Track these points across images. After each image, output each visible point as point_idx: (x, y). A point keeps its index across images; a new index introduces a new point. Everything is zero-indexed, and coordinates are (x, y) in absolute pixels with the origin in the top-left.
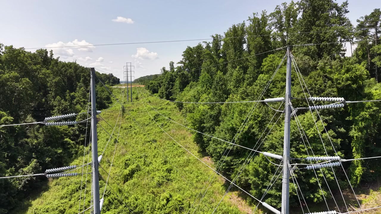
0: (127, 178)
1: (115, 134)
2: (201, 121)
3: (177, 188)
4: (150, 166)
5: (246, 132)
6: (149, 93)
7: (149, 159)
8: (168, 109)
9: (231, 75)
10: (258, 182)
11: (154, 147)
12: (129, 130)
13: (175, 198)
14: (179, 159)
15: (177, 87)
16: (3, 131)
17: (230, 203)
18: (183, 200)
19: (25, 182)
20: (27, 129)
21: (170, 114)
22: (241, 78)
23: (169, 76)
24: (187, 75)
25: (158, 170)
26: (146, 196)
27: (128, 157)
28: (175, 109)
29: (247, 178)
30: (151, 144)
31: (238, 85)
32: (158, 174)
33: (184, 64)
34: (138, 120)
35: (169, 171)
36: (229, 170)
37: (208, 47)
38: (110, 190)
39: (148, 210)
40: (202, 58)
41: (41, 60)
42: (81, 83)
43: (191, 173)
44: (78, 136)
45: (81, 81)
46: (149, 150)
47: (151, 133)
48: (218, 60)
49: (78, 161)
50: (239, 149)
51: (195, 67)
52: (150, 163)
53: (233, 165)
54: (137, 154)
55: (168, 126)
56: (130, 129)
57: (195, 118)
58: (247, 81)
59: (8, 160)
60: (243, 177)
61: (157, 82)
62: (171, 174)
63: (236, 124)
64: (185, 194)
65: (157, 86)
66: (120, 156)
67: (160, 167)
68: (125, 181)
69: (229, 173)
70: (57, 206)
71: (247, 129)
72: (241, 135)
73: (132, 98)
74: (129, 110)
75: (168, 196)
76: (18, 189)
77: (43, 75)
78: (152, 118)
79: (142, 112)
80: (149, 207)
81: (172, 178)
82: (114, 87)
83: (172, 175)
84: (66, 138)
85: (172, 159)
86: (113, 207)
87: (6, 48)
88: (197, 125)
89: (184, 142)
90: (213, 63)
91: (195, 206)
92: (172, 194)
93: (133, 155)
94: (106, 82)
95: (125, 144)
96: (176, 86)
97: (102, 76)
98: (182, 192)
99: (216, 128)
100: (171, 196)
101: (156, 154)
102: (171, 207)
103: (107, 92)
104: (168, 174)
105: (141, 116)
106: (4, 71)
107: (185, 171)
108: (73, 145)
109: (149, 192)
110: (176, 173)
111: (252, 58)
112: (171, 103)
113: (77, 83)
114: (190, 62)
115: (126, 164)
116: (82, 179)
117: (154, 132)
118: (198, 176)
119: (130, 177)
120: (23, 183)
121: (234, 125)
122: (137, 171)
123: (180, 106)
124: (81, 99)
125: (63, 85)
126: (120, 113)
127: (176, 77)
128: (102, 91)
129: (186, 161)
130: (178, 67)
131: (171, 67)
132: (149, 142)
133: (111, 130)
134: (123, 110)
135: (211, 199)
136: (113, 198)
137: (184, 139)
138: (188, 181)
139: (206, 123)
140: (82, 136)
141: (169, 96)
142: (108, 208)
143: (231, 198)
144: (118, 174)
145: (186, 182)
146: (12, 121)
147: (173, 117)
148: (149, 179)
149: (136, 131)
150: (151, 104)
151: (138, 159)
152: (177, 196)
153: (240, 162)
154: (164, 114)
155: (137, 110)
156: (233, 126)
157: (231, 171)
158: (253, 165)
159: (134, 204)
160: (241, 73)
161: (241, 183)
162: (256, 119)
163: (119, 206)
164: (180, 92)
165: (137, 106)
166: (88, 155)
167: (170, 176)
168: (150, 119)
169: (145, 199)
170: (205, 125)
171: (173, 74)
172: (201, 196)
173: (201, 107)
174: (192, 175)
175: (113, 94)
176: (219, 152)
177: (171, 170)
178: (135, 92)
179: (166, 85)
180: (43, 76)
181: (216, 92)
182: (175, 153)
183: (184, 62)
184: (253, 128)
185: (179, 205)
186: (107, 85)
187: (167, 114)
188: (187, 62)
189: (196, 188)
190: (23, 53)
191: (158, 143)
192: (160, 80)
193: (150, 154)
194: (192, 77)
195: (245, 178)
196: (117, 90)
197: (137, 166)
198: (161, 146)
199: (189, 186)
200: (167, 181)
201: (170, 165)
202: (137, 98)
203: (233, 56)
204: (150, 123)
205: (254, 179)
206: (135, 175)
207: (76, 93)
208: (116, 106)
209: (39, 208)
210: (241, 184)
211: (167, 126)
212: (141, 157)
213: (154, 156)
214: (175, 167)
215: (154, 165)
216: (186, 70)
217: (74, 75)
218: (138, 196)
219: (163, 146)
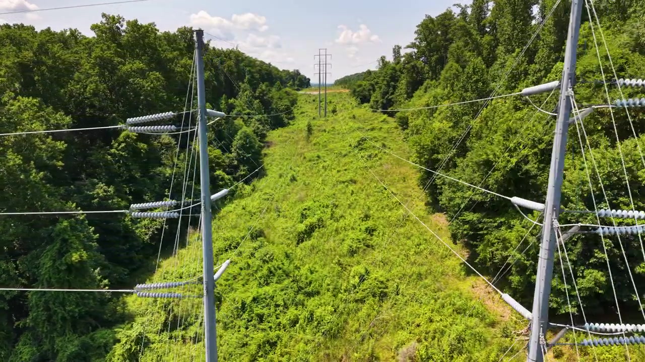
0: (301, 238)
1: (293, 168)
2: (432, 149)
3: (380, 260)
4: (341, 220)
5: (511, 169)
6: (354, 103)
7: (340, 210)
8: (383, 130)
9: (503, 66)
10: (526, 262)
11: (351, 192)
12: (316, 162)
13: (373, 276)
14: (389, 214)
15: (402, 91)
16: (123, 153)
17: (472, 294)
18: (388, 280)
19: (153, 232)
20: (163, 154)
21: (385, 138)
22: (521, 71)
23: (389, 72)
24: (422, 68)
25: (353, 228)
26: (327, 268)
27: (309, 203)
28: (395, 130)
29: (505, 254)
30: (347, 186)
31: (513, 84)
32: (352, 236)
33: (418, 47)
34: (331, 146)
35: (370, 231)
36: (474, 237)
37: (464, 13)
38: (272, 254)
39: (328, 290)
40: (450, 35)
41: (184, 46)
42: (246, 84)
43: (409, 238)
44: (236, 168)
45: (245, 80)
46: (343, 195)
47: (349, 169)
48: (481, 37)
49: (233, 206)
50: (497, 201)
51: (437, 54)
52: (342, 216)
53: (481, 229)
54: (322, 201)
55: (380, 159)
56: (317, 160)
57: (422, 144)
58: (533, 76)
59: (130, 197)
60: (499, 252)
61: (370, 82)
62: (374, 236)
63: (495, 155)
64: (393, 272)
65: (369, 90)
66: (295, 202)
67: (357, 224)
68: (299, 241)
69: (475, 243)
70: (194, 270)
71: (514, 164)
72: (502, 175)
73: (327, 110)
74: (319, 131)
75: (363, 271)
76: (144, 242)
77: (182, 67)
78: (354, 143)
79: (339, 134)
80: (331, 287)
81: (375, 243)
82: (301, 92)
83: (375, 238)
84: (220, 169)
85: (378, 213)
86: (275, 280)
87: (128, 23)
88: (426, 156)
89: (402, 186)
90: (470, 45)
91: (407, 292)
92: (370, 268)
93: (315, 202)
94: (288, 85)
95: (307, 183)
96: (401, 89)
97: (283, 75)
98: (388, 268)
99: (458, 161)
100: (367, 272)
101: (352, 203)
102: (367, 289)
103: (286, 100)
104: (369, 237)
105: (336, 140)
106: (125, 61)
107: (398, 235)
108: (228, 181)
109: (334, 262)
110: (383, 235)
111: (546, 31)
112: (390, 119)
113: (240, 84)
114: (429, 44)
115: (302, 214)
116: (235, 234)
117: (355, 167)
118: (420, 244)
119: (308, 236)
120: (150, 233)
121: (491, 156)
122: (319, 228)
123: (404, 123)
124: (244, 110)
125: (214, 86)
126: (304, 134)
127: (402, 73)
128: (280, 98)
129: (402, 217)
130: (406, 54)
131: (395, 55)
132: (344, 182)
133: (288, 161)
134: (310, 130)
135: (438, 285)
136: (276, 266)
137: (404, 181)
138: (402, 250)
139: (442, 153)
140: (242, 168)
141: (387, 106)
142: (267, 281)
143: (475, 286)
144: (289, 229)
145: (397, 253)
146: (135, 138)
147: (390, 144)
148: (337, 242)
149: (325, 164)
150: (355, 120)
151: (322, 209)
152: (378, 274)
153: (496, 224)
154: (375, 138)
155: (332, 131)
156: (489, 158)
157: (478, 240)
158: (518, 231)
159: (306, 278)
160: (523, 62)
161: (495, 261)
162: (536, 147)
163: (284, 279)
164: (406, 99)
165: (332, 123)
166: (249, 199)
167: (371, 240)
168: (350, 145)
169: (325, 273)
170: (440, 156)
171: (397, 67)
172: (420, 276)
173: (437, 125)
174: (409, 242)
175: (298, 104)
176: (459, 205)
177: (373, 230)
178: (332, 101)
179: (383, 86)
180: (182, 69)
181: (464, 94)
182: (385, 203)
183: (418, 46)
184: (527, 163)
185: (380, 288)
186: (287, 89)
187: (380, 139)
188: (424, 44)
189: (414, 263)
190: (152, 32)
191: (359, 185)
192: (375, 78)
193: (342, 202)
194: (430, 73)
195: (501, 254)
196: (305, 97)
197: (319, 220)
198: (363, 190)
199: (402, 259)
200: (365, 248)
201: (374, 223)
202: (334, 111)
203: (509, 29)
204: (350, 152)
205: (519, 256)
206: (315, 234)
207: (237, 99)
208: (301, 123)
209: (171, 272)
210: (493, 263)
211: (377, 158)
212: (327, 206)
213: (350, 206)
214: (381, 227)
215: (348, 220)
216: (421, 59)
217: (235, 70)
218: (314, 266)
219: (366, 190)
